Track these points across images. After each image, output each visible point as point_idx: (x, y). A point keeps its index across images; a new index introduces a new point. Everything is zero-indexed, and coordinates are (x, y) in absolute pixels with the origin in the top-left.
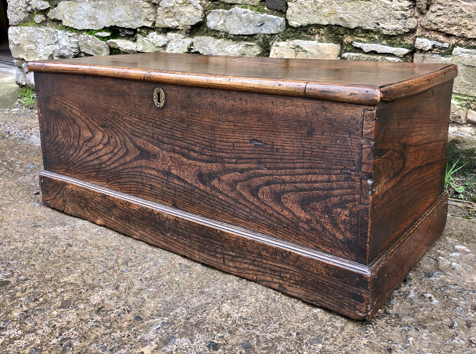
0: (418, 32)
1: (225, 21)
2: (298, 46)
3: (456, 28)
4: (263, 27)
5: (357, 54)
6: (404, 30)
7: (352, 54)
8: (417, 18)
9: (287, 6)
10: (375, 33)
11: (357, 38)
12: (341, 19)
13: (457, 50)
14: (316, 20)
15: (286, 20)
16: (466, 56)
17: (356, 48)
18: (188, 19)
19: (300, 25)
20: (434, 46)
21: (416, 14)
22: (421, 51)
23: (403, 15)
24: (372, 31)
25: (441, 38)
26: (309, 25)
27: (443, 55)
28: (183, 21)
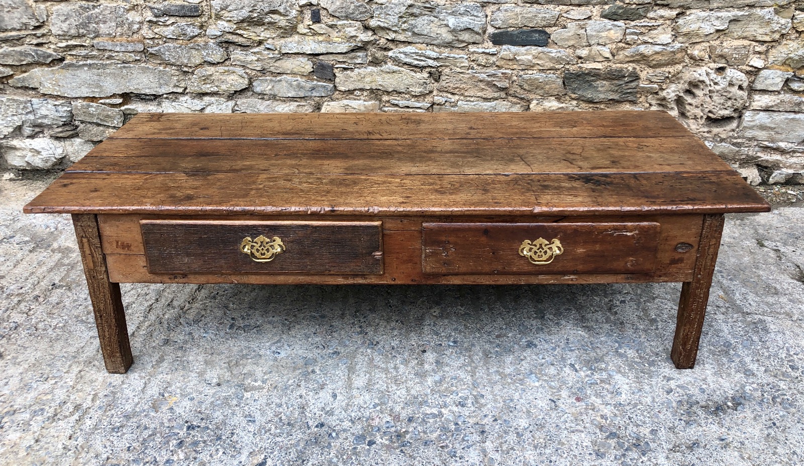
0: (435, 93)
1: (273, 87)
2: (348, 105)
3: (458, 90)
4: (313, 91)
5: (396, 109)
6: (426, 92)
7: (390, 109)
8: (433, 83)
9: (335, 75)
10: (406, 94)
11: (393, 98)
12: (380, 85)
13: (460, 103)
14: (361, 86)
15: (335, 86)
16: (466, 106)
17: (393, 104)
18: (231, 86)
19: (347, 89)
20: (446, 101)
21: (433, 81)
22: (438, 104)
23: (425, 82)
24: (403, 93)
25: (450, 96)
26: (355, 90)
27: (452, 106)
28: (224, 87)
